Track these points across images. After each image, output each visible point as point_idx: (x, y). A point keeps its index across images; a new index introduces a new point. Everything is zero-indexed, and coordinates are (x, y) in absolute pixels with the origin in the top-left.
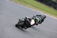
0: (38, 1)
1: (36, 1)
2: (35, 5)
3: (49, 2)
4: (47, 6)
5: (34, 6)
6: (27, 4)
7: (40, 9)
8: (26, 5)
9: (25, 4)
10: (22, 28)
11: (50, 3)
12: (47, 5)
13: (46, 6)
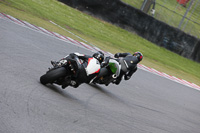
0: (81, 10)
1: (76, 10)
2: (71, 21)
3: (119, 12)
4: (115, 27)
5: (69, 28)
6: (45, 18)
7: (88, 35)
8: (41, 21)
9: (37, 19)
10: (63, 87)
11: (123, 16)
12: (113, 21)
13: (109, 24)
